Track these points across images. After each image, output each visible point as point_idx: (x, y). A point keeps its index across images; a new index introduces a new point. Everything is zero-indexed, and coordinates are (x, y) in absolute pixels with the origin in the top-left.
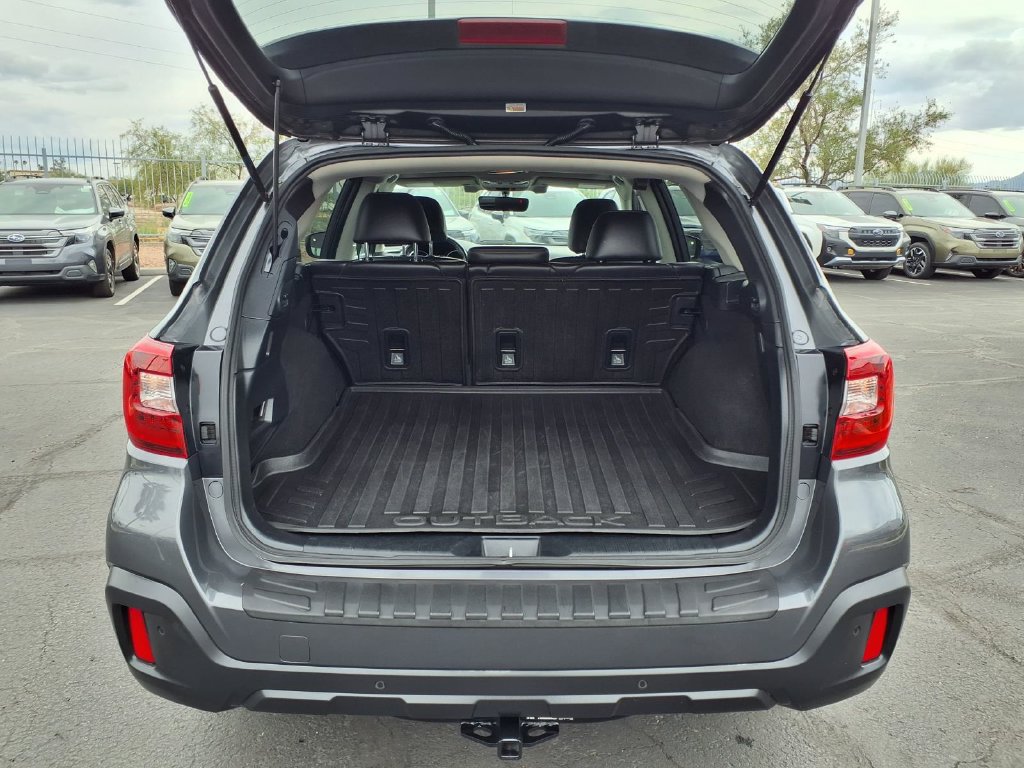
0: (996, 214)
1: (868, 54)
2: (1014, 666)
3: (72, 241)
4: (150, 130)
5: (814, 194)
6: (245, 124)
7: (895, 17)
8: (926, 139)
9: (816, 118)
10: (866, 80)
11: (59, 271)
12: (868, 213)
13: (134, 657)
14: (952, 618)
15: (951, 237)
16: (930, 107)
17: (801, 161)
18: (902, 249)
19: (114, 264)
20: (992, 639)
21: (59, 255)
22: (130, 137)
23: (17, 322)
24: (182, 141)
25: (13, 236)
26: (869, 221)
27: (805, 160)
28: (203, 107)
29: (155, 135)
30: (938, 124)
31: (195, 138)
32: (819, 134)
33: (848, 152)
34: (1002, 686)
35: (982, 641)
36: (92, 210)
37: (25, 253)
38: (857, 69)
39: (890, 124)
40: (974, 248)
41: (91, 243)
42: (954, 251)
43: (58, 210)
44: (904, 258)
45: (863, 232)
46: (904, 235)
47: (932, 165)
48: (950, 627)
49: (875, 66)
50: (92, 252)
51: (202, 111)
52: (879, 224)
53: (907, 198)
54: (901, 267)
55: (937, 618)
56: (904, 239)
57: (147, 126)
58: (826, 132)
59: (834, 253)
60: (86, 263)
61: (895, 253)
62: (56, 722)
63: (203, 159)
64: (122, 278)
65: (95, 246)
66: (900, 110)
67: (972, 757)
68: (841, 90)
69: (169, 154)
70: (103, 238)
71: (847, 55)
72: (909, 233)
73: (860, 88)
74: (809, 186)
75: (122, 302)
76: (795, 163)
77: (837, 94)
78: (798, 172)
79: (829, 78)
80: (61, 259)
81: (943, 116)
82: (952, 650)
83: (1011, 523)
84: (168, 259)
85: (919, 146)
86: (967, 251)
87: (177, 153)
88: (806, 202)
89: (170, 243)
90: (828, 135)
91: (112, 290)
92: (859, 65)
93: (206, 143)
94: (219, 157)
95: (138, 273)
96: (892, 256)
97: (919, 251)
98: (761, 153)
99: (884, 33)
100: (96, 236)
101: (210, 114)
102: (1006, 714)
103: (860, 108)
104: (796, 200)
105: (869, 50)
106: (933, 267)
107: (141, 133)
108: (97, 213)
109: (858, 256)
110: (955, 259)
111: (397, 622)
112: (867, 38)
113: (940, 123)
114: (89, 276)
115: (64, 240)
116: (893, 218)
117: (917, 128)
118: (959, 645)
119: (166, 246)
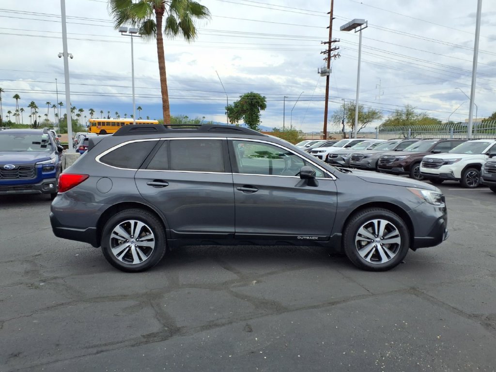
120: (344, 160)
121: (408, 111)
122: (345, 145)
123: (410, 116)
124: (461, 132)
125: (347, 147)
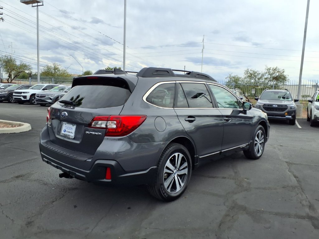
4: (233, 76)
24: (242, 79)
28: (248, 69)
29: (235, 78)
31: (245, 78)
87: (240, 82)
93: (248, 79)
101: (250, 71)
120: (51, 99)
121: (55, 67)
122: (42, 89)
123: (57, 70)
124: (68, 81)
125: (43, 89)
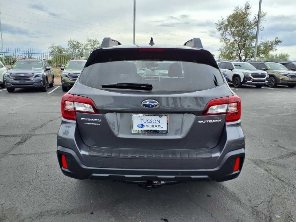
0: (295, 69)
1: (258, 24)
2: (281, 181)
3: (37, 76)
4: (56, 46)
5: (242, 63)
6: (83, 45)
7: (266, 14)
8: (275, 48)
9: (243, 42)
10: (257, 32)
11: (33, 84)
12: (257, 69)
13: (63, 167)
14: (267, 170)
15: (281, 76)
16: (276, 39)
17: (239, 54)
18: (267, 79)
19: (47, 83)
20: (276, 176)
21: (33, 80)
22: (51, 48)
23: (22, 98)
24: (65, 49)
25: (21, 75)
26: (258, 71)
27: (240, 54)
28: (71, 40)
29: (58, 48)
30: (278, 44)
31: (69, 49)
32: (244, 47)
33: (252, 52)
34: (277, 186)
35: (273, 176)
36: (42, 68)
37: (24, 79)
38: (255, 28)
39: (264, 44)
40: (288, 78)
41: (42, 77)
42: (282, 80)
43: (33, 68)
44: (267, 82)
45: (255, 74)
46: (267, 75)
47: (278, 55)
48: (265, 172)
49: (260, 28)
50: (42, 79)
51: (71, 41)
52: (260, 72)
53: (268, 65)
54: (267, 84)
55: (262, 170)
56: (267, 76)
57: (56, 45)
58: (246, 46)
59: (247, 80)
60: (40, 82)
61: (265, 80)
62: (41, 188)
63: (71, 54)
64: (49, 86)
65: (43, 78)
66: (267, 40)
67: (266, 201)
68: (250, 34)
69: (62, 53)
70: (45, 75)
71: (252, 24)
72: (269, 74)
73: (255, 33)
74: (241, 61)
75: (49, 93)
76: (237, 55)
77: (249, 35)
78: (238, 57)
79: (246, 31)
80: (34, 81)
81: (280, 42)
82: (265, 178)
83: (286, 149)
84: (62, 81)
85: (273, 50)
86: (286, 80)
87: (64, 53)
88: (240, 66)
89: (63, 77)
90: (247, 47)
91: (47, 89)
92: (255, 27)
93: (72, 50)
94: (75, 54)
95: (53, 85)
96: (264, 81)
97: (272, 79)
98: (227, 52)
99: (262, 18)
100: (43, 75)
101: (73, 42)
102: (276, 192)
103: (255, 39)
104: (237, 65)
105: (258, 23)
106: (276, 84)
107: (54, 47)
108: (43, 69)
109: (254, 81)
110: (283, 82)
111: (124, 157)
112: (257, 20)
113: (279, 43)
114: (41, 86)
115: (35, 76)
116: (265, 70)
117: (272, 45)
118: (267, 177)
119: (62, 78)
